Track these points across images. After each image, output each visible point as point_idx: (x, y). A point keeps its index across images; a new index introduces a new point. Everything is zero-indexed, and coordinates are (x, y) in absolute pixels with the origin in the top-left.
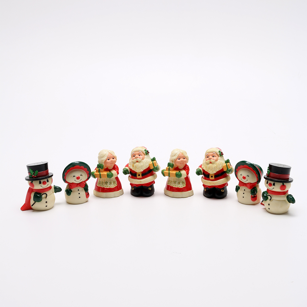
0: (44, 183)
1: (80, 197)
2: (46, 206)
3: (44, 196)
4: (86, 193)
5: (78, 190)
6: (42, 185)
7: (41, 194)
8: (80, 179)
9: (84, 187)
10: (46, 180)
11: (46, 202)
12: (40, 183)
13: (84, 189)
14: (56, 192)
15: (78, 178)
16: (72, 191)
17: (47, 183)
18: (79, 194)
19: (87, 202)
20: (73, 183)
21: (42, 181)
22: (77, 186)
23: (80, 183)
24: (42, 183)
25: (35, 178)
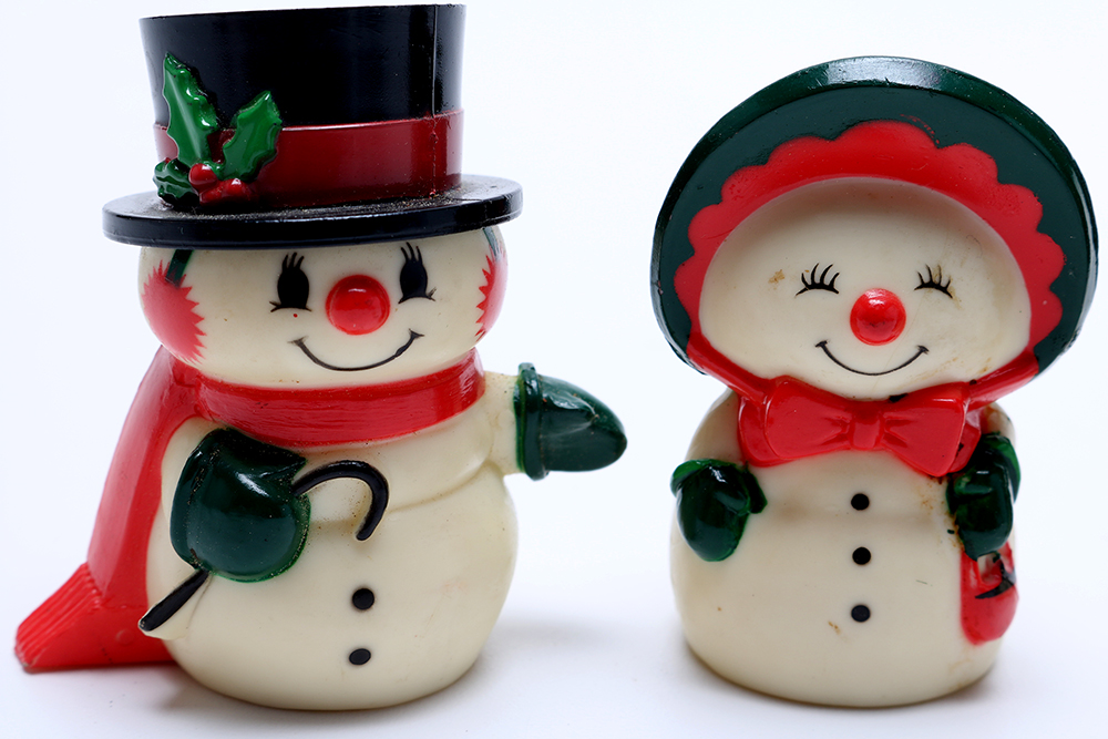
1: (861, 613)
2: (360, 657)
3: (336, 500)
4: (968, 557)
5: (860, 502)
6: (316, 325)
7: (300, 461)
8: (902, 346)
9: (951, 479)
10: (383, 262)
11: (363, 599)
12: (292, 292)
13: (954, 502)
14: (535, 461)
15: (876, 320)
16: (758, 503)
17: (405, 315)
18: (862, 556)
19: (965, 691)
20: (790, 388)
21: (325, 267)
22: (844, 439)
23: (895, 400)
24: (317, 298)
25: (233, 203)
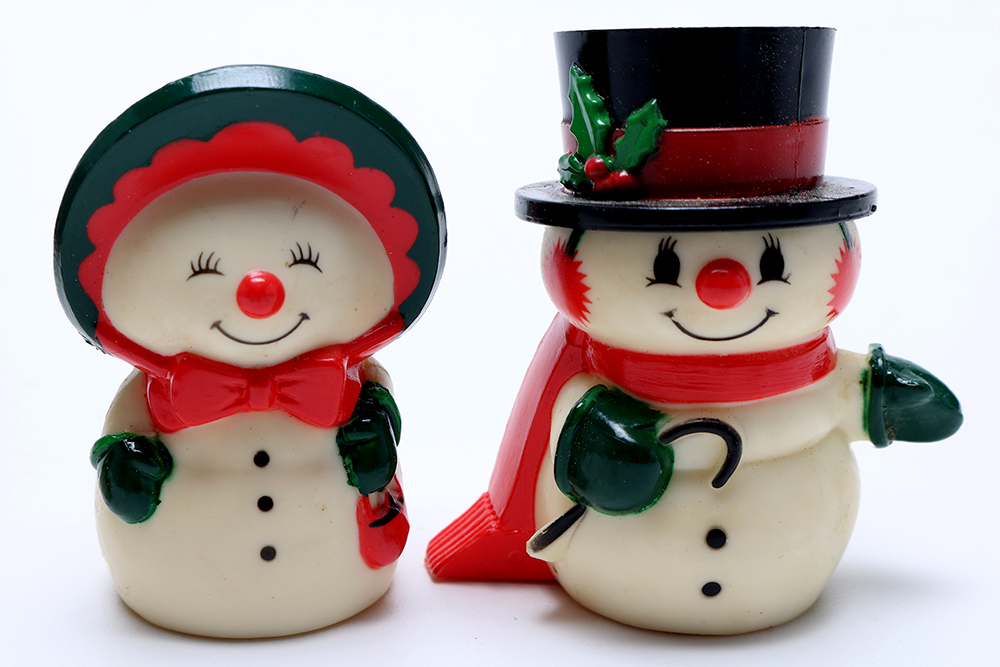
0: (722, 283)
